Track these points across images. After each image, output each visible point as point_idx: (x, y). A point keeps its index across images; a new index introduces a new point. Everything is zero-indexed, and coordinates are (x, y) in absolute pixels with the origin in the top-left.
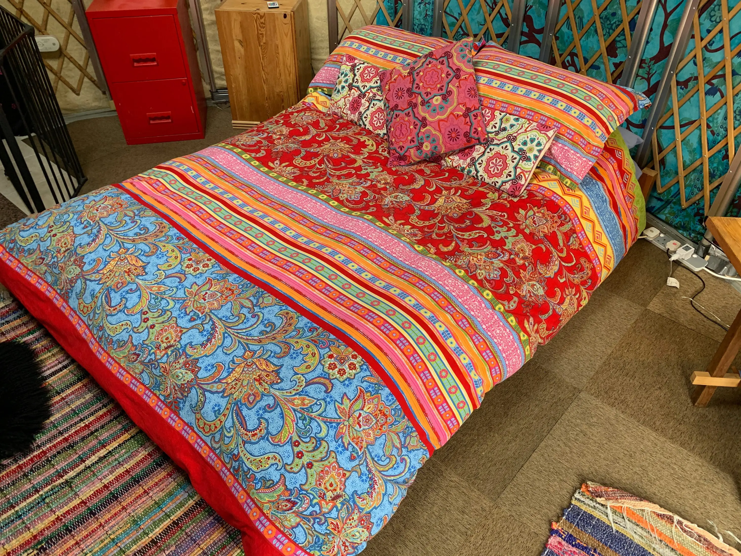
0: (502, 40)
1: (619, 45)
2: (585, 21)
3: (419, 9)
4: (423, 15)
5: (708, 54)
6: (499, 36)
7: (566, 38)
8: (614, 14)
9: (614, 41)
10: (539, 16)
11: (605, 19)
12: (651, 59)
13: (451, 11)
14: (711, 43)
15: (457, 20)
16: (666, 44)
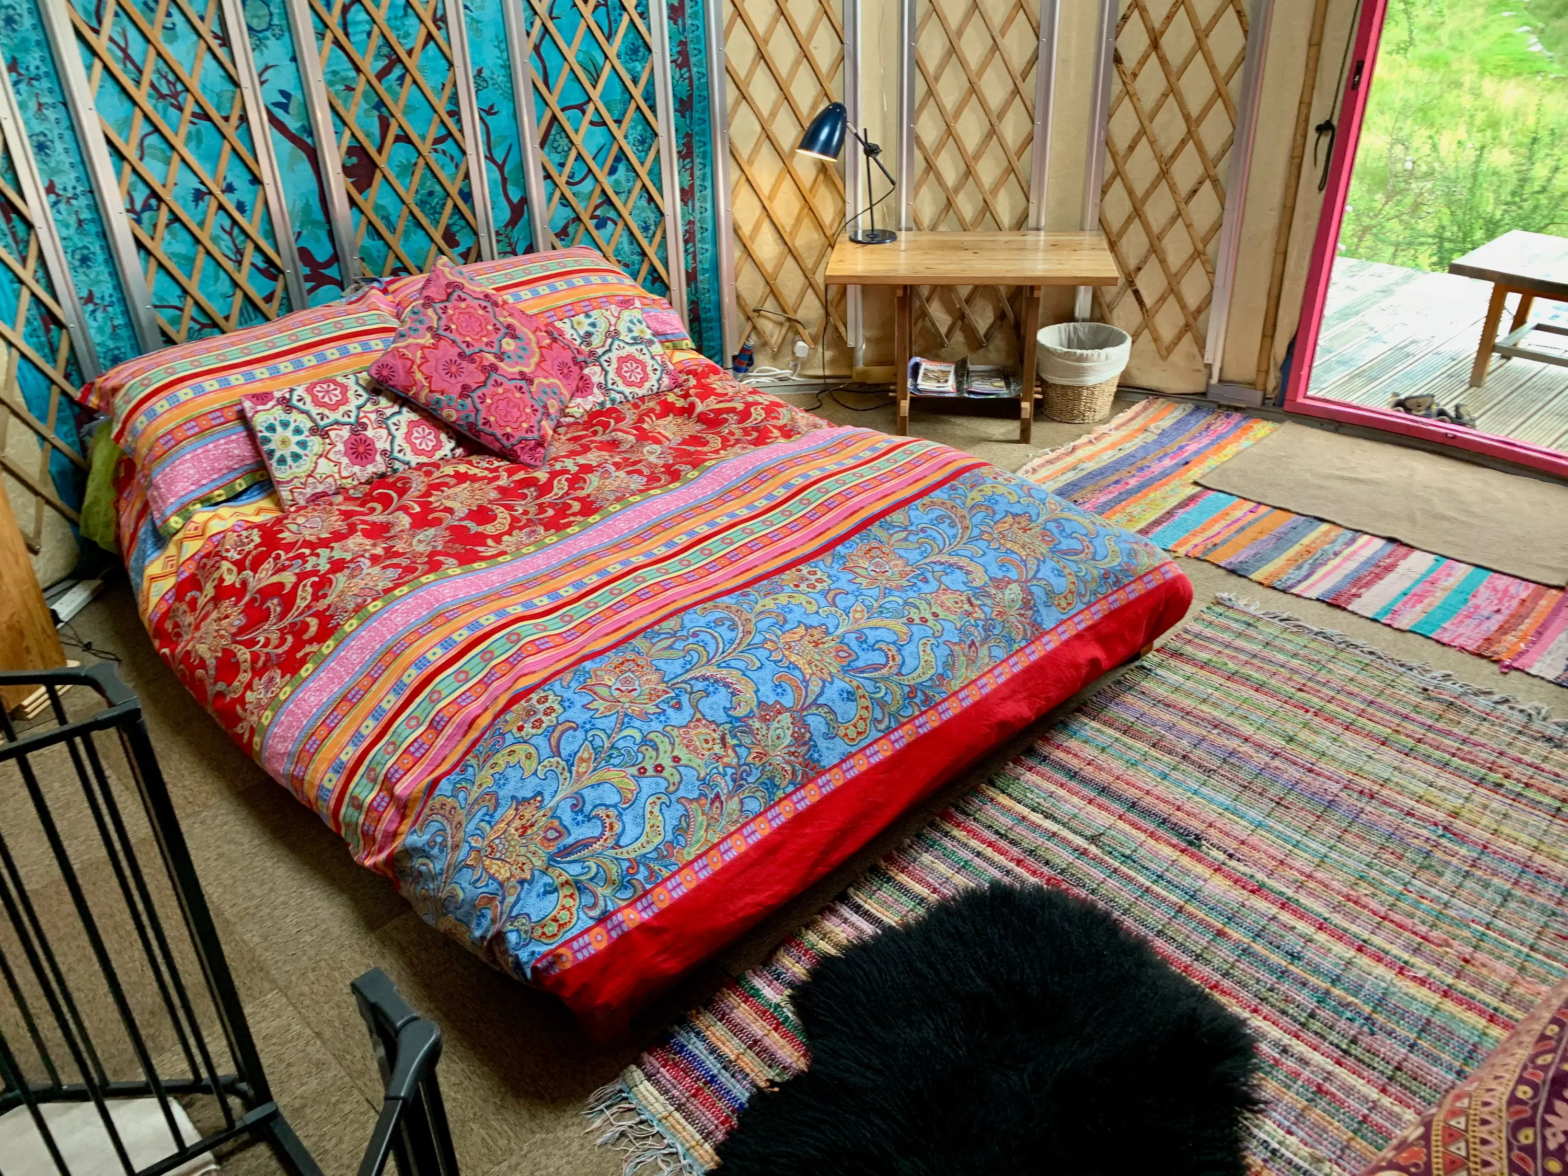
0: (276, 303)
1: (455, 229)
2: (393, 218)
3: (95, 324)
4: (108, 330)
5: (576, 188)
6: (269, 299)
7: (375, 254)
8: (431, 194)
9: (448, 227)
10: (318, 241)
11: (422, 204)
12: (506, 226)
13: (162, 299)
14: (572, 176)
15: (181, 310)
16: (515, 200)
